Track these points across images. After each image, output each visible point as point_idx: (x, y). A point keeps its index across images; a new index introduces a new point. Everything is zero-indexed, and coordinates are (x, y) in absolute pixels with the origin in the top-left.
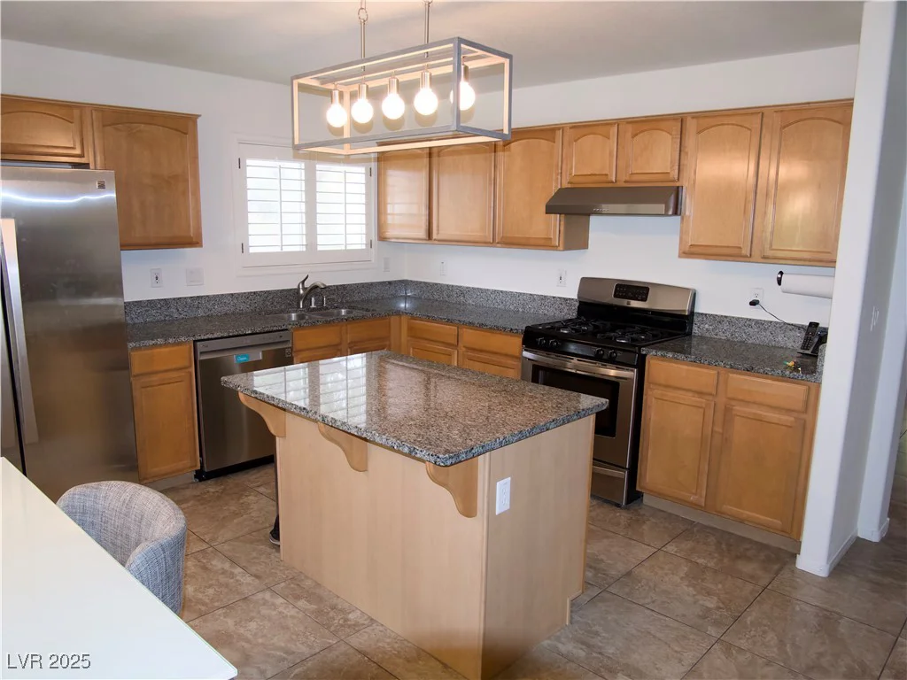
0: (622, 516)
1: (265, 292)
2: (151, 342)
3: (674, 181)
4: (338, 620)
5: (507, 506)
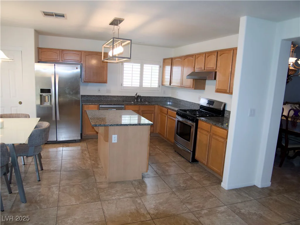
1: (127, 96)
2: (88, 104)
5: (116, 142)
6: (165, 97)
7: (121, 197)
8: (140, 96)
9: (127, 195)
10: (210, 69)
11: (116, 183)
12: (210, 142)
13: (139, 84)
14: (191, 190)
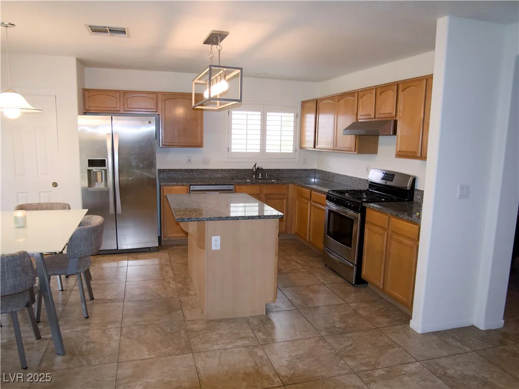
1: (238, 169)
3: (393, 117)
5: (219, 248)
6: (306, 170)
7: (229, 347)
8: (262, 169)
9: (239, 343)
10: (384, 116)
11: (221, 321)
12: (388, 247)
13: (259, 147)
14: (354, 334)
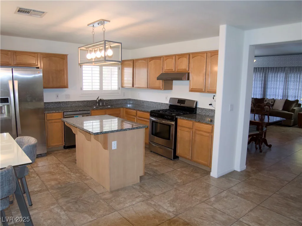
0: (172, 162)
1: (87, 101)
2: (52, 112)
3: (187, 71)
4: (84, 177)
5: (116, 148)
6: (125, 99)
7: (134, 203)
8: (103, 100)
9: (138, 200)
11: (118, 190)
12: (193, 138)
13: (99, 87)
14: (189, 184)
